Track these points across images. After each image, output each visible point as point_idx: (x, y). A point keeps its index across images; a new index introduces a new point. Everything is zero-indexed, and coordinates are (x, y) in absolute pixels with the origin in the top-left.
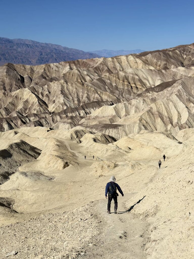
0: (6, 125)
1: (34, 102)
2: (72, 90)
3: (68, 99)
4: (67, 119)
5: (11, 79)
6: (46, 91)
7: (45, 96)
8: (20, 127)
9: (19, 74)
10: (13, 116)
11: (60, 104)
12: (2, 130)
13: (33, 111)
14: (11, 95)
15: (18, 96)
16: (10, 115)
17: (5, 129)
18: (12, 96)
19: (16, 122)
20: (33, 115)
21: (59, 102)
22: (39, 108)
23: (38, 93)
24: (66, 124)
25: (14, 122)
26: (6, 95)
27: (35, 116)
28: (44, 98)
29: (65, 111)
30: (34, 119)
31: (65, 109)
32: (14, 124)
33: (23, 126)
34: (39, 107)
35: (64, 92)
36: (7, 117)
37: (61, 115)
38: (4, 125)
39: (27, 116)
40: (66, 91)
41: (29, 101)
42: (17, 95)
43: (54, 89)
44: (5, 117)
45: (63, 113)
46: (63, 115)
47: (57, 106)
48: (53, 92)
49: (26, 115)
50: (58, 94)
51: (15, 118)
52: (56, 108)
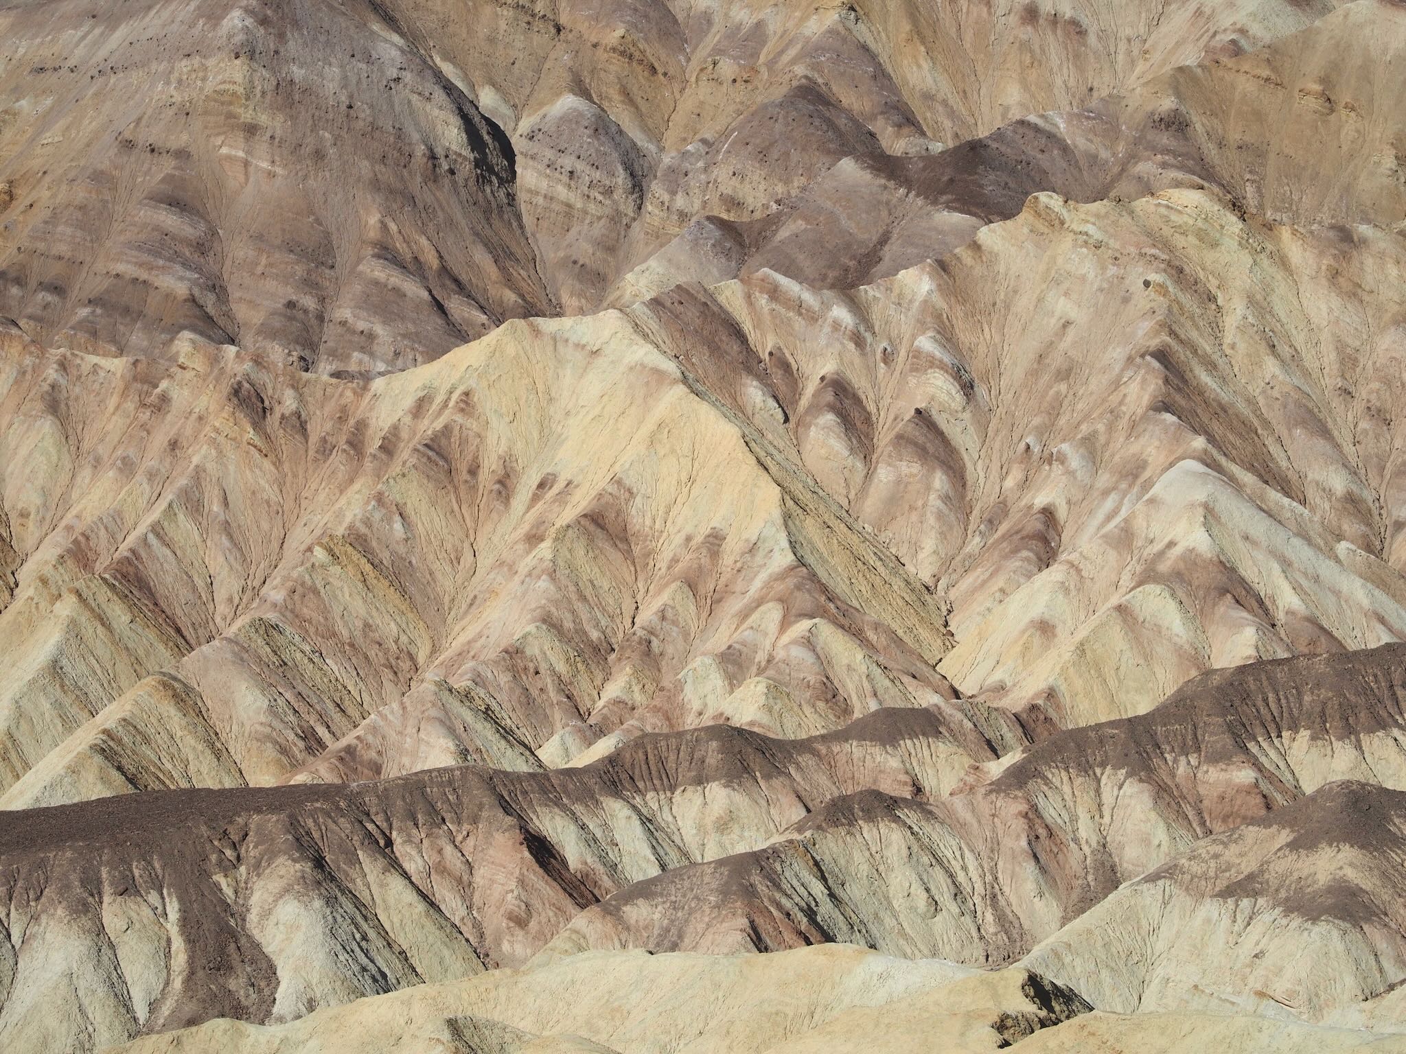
0: (289, 910)
1: (715, 541)
2: (1340, 346)
3: (1274, 496)
4: (1285, 836)
5: (319, 155)
6: (920, 363)
7: (901, 439)
8: (514, 945)
9: (448, 69)
10: (392, 771)
11: (1149, 576)
12: (232, 984)
13: (716, 680)
14: (361, 426)
15: (463, 442)
16: (350, 750)
17: (284, 973)
18: (373, 446)
19: (442, 869)
20: (712, 753)
21: (1124, 539)
22: (809, 642)
23: (783, 389)
24: (1269, 916)
25: (413, 865)
26: (273, 421)
27: (747, 769)
28: (884, 475)
29: (1246, 697)
30: (723, 826)
31: (1242, 670)
32: (410, 896)
33: (558, 942)
34: (804, 625)
35: (1205, 378)
36: (300, 778)
37: (1182, 769)
38: (266, 914)
39: (612, 760)
40: (1239, 358)
41: (640, 517)
42: (447, 430)
43: (1053, 323)
44: (263, 777)
45: (1215, 738)
46: (1217, 758)
47: (1104, 608)
48: (1034, 374)
49: (604, 747)
50: (1115, 413)
51: (433, 791)
52: (1081, 649)
